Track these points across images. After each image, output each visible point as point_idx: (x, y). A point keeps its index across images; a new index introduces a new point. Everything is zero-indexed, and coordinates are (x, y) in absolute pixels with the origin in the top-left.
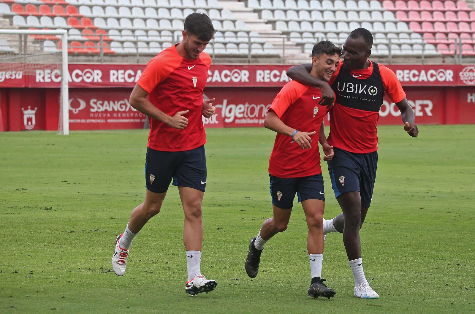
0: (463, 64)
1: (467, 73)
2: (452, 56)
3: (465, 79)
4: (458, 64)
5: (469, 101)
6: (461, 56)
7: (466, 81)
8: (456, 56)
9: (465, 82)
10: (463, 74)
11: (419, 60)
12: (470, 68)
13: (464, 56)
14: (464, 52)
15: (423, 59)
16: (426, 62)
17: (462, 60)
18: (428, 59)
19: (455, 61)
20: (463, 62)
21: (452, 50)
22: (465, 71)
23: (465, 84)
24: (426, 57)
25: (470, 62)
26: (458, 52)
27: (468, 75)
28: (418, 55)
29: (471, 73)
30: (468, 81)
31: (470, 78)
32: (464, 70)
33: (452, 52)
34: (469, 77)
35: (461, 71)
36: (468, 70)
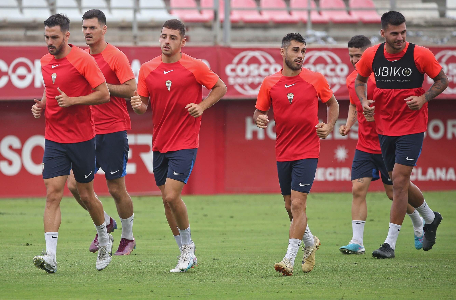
0: (235, 45)
1: (243, 66)
2: (206, 25)
3: (239, 81)
4: (222, 44)
5: (249, 136)
6: (228, 25)
7: (242, 86)
8: (217, 25)
9: (238, 89)
10: (233, 70)
11: (127, 33)
12: (251, 54)
13: (236, 26)
14: (236, 16)
15: (135, 31)
16: (142, 40)
17: (231, 34)
18: (148, 33)
19: (215, 37)
20: (234, 40)
21: (208, 9)
22: (240, 62)
23: (239, 93)
24: (143, 26)
25: (249, 41)
26: (221, 16)
27: (246, 73)
28: (123, 21)
29: (253, 67)
30: (247, 87)
31: (250, 80)
32: (236, 60)
33: (207, 15)
34: (248, 76)
35: (230, 62)
36: (245, 60)
